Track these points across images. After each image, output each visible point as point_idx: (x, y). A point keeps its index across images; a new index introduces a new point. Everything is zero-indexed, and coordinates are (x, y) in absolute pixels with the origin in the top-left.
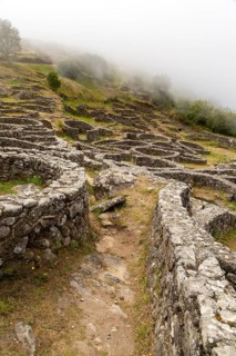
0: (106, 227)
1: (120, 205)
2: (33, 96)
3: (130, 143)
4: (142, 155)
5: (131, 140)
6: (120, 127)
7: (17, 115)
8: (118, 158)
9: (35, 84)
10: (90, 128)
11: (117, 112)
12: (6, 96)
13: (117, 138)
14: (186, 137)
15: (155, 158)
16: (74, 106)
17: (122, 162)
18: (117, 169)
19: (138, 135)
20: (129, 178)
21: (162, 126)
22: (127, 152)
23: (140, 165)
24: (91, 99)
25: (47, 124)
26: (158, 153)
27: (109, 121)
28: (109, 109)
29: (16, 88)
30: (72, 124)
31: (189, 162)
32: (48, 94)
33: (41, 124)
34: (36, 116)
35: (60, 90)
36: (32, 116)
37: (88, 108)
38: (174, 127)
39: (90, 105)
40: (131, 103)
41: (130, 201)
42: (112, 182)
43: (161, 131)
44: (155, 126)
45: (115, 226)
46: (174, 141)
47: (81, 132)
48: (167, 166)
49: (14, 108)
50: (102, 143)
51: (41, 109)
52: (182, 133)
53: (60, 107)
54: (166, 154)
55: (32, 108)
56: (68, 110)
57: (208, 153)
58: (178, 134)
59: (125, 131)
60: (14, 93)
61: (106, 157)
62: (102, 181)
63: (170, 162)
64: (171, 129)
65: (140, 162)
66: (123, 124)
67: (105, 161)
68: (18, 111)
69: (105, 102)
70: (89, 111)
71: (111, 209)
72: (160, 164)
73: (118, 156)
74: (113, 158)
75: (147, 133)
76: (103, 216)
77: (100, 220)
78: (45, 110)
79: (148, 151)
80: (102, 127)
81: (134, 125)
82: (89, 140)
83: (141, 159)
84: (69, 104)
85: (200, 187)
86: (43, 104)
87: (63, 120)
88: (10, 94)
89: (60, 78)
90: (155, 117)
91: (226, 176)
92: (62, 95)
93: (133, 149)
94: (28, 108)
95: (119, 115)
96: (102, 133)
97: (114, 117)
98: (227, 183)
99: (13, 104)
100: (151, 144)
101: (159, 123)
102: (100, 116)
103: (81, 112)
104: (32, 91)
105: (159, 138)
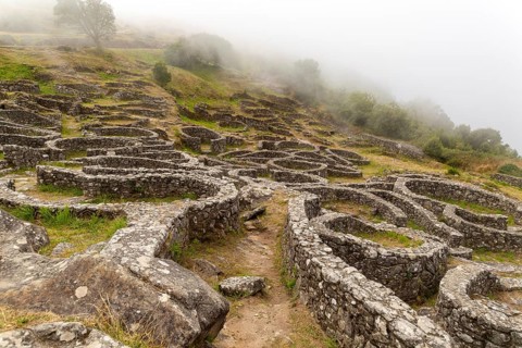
0: (250, 230)
1: (261, 213)
2: (136, 96)
3: (266, 155)
4: (282, 169)
5: (268, 150)
6: (253, 133)
7: (121, 123)
8: (254, 174)
9: (138, 78)
10: (215, 136)
11: (248, 112)
12: (101, 97)
13: (249, 148)
14: (340, 143)
15: (296, 172)
16: (191, 106)
17: (259, 179)
18: (256, 185)
19: (277, 143)
20: (267, 192)
21: (309, 129)
22: (263, 166)
23: (279, 181)
24: (213, 96)
25: (162, 134)
26: (301, 166)
27: (238, 125)
28: (237, 109)
29: (113, 85)
30: (191, 131)
31: (340, 175)
32: (156, 92)
33: (155, 135)
34: (146, 123)
35: (170, 85)
36: (141, 124)
37: (209, 108)
38: (325, 129)
39: (211, 103)
40: (266, 99)
41: (268, 210)
42: (253, 196)
43: (307, 135)
44: (299, 129)
45: (258, 229)
46: (322, 148)
47: (203, 142)
48: (310, 181)
49: (115, 113)
50: (232, 155)
51: (150, 114)
52: (335, 137)
53: (174, 110)
54: (311, 166)
55: (139, 113)
56: (184, 112)
57: (367, 163)
58: (329, 139)
59: (260, 138)
60: (111, 93)
61: (241, 173)
62: (244, 196)
63: (313, 177)
64: (320, 132)
65: (279, 177)
66: (257, 128)
67: (241, 177)
68: (121, 118)
69: (231, 99)
70: (212, 113)
71: (253, 217)
72: (301, 179)
73: (253, 172)
74: (248, 174)
75: (289, 139)
76: (247, 223)
77: (245, 226)
78: (155, 115)
79: (290, 165)
80: (229, 134)
81: (270, 129)
82: (214, 153)
83: (280, 174)
84: (183, 103)
85: (343, 202)
86: (151, 106)
87: (179, 127)
88: (104, 93)
89: (169, 69)
90: (300, 116)
91: (373, 189)
92: (173, 93)
93: (271, 162)
94: (134, 112)
95: (250, 116)
96: (230, 142)
97: (245, 120)
98: (371, 196)
99: (113, 108)
100: (293, 155)
101: (304, 124)
102: (225, 119)
103: (201, 114)
104: (134, 89)
105: (304, 146)
